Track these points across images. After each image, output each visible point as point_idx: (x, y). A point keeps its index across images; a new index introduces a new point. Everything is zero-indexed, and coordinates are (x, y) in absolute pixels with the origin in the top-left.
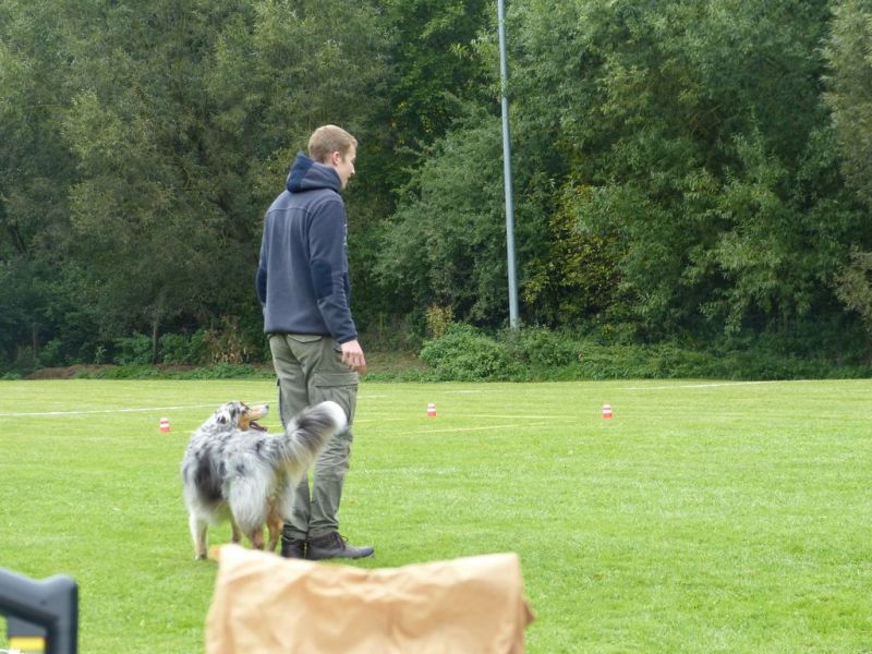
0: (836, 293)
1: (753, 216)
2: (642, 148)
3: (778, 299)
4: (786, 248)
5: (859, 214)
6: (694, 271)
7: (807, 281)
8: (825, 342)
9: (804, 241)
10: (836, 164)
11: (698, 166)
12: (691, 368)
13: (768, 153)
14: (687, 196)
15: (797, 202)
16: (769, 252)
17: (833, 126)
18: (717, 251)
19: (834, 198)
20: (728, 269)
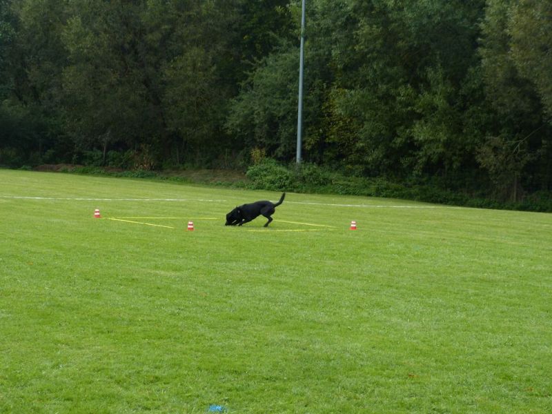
0: (476, 158)
1: (434, 112)
2: (375, 71)
3: (443, 159)
4: (450, 132)
5: (492, 115)
6: (398, 140)
8: (467, 183)
10: (482, 86)
11: (405, 83)
12: (393, 192)
13: (444, 79)
14: (398, 98)
15: (458, 106)
16: (441, 133)
17: (482, 66)
18: (412, 130)
19: (479, 106)
20: (418, 140)
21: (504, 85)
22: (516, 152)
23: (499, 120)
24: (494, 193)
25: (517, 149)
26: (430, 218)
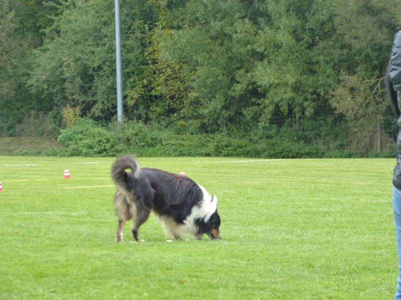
0: (330, 102)
1: (278, 51)
2: (205, 6)
3: (293, 106)
4: (299, 73)
5: (345, 51)
6: (238, 87)
7: (312, 94)
8: (322, 134)
9: (310, 68)
10: (331, 19)
11: (243, 18)
12: (236, 150)
13: (288, 11)
14: (235, 36)
15: (307, 43)
16: (288, 75)
18: (254, 73)
19: (330, 41)
20: (262, 86)
21: (357, 14)
22: (376, 93)
23: (355, 55)
24: (355, 142)
25: (378, 89)
26: (273, 167)
